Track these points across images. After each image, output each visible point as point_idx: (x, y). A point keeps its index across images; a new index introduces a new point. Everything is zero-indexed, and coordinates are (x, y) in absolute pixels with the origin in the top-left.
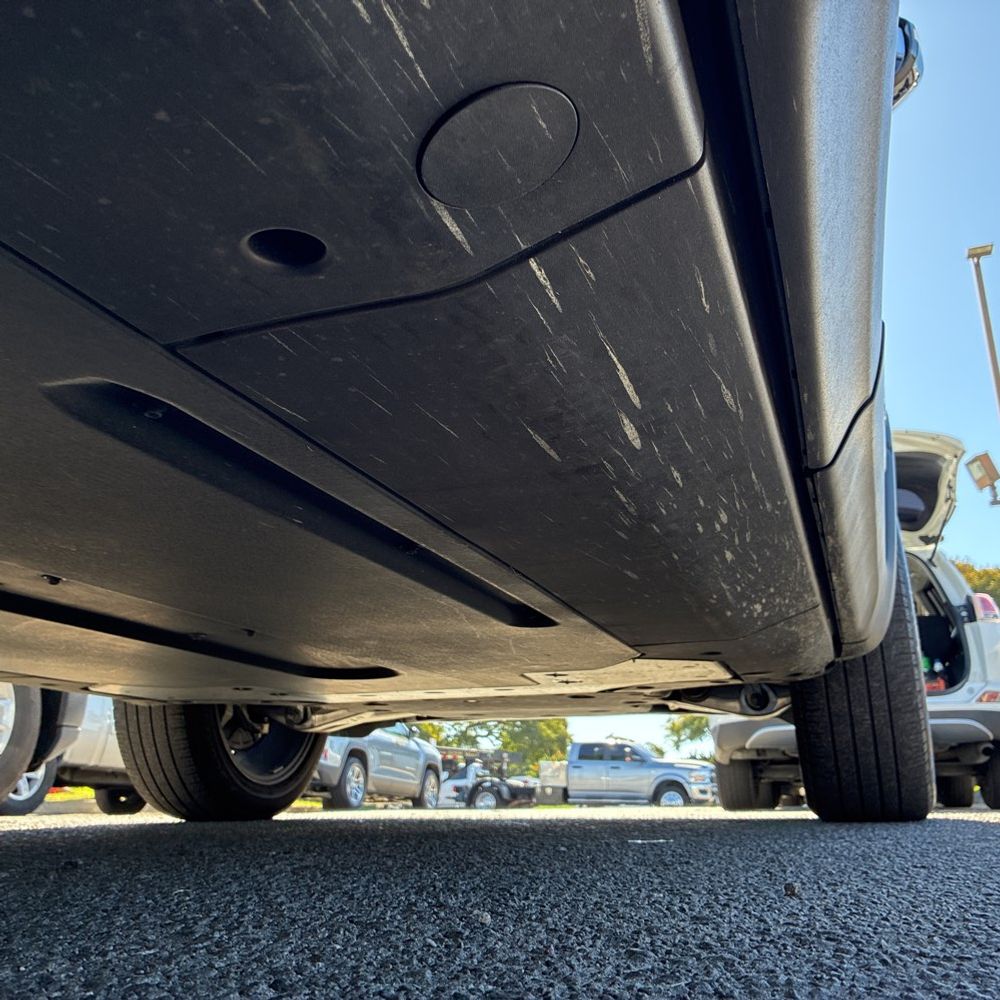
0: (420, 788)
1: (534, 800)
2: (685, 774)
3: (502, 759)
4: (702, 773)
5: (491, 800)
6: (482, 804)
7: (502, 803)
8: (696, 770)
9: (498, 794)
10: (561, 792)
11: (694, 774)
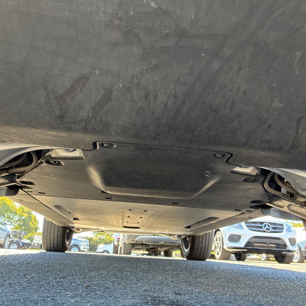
0: (4, 241)
1: (30, 247)
2: (80, 242)
3: (22, 233)
4: (85, 243)
5: (15, 246)
6: (12, 247)
7: (19, 247)
8: (83, 242)
9: (18, 244)
10: (40, 246)
11: (83, 243)
